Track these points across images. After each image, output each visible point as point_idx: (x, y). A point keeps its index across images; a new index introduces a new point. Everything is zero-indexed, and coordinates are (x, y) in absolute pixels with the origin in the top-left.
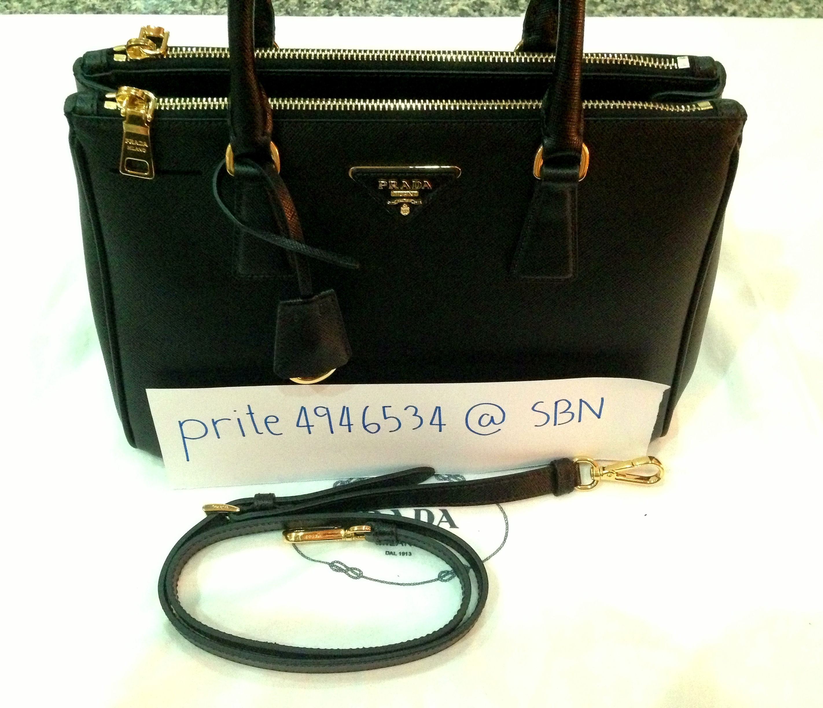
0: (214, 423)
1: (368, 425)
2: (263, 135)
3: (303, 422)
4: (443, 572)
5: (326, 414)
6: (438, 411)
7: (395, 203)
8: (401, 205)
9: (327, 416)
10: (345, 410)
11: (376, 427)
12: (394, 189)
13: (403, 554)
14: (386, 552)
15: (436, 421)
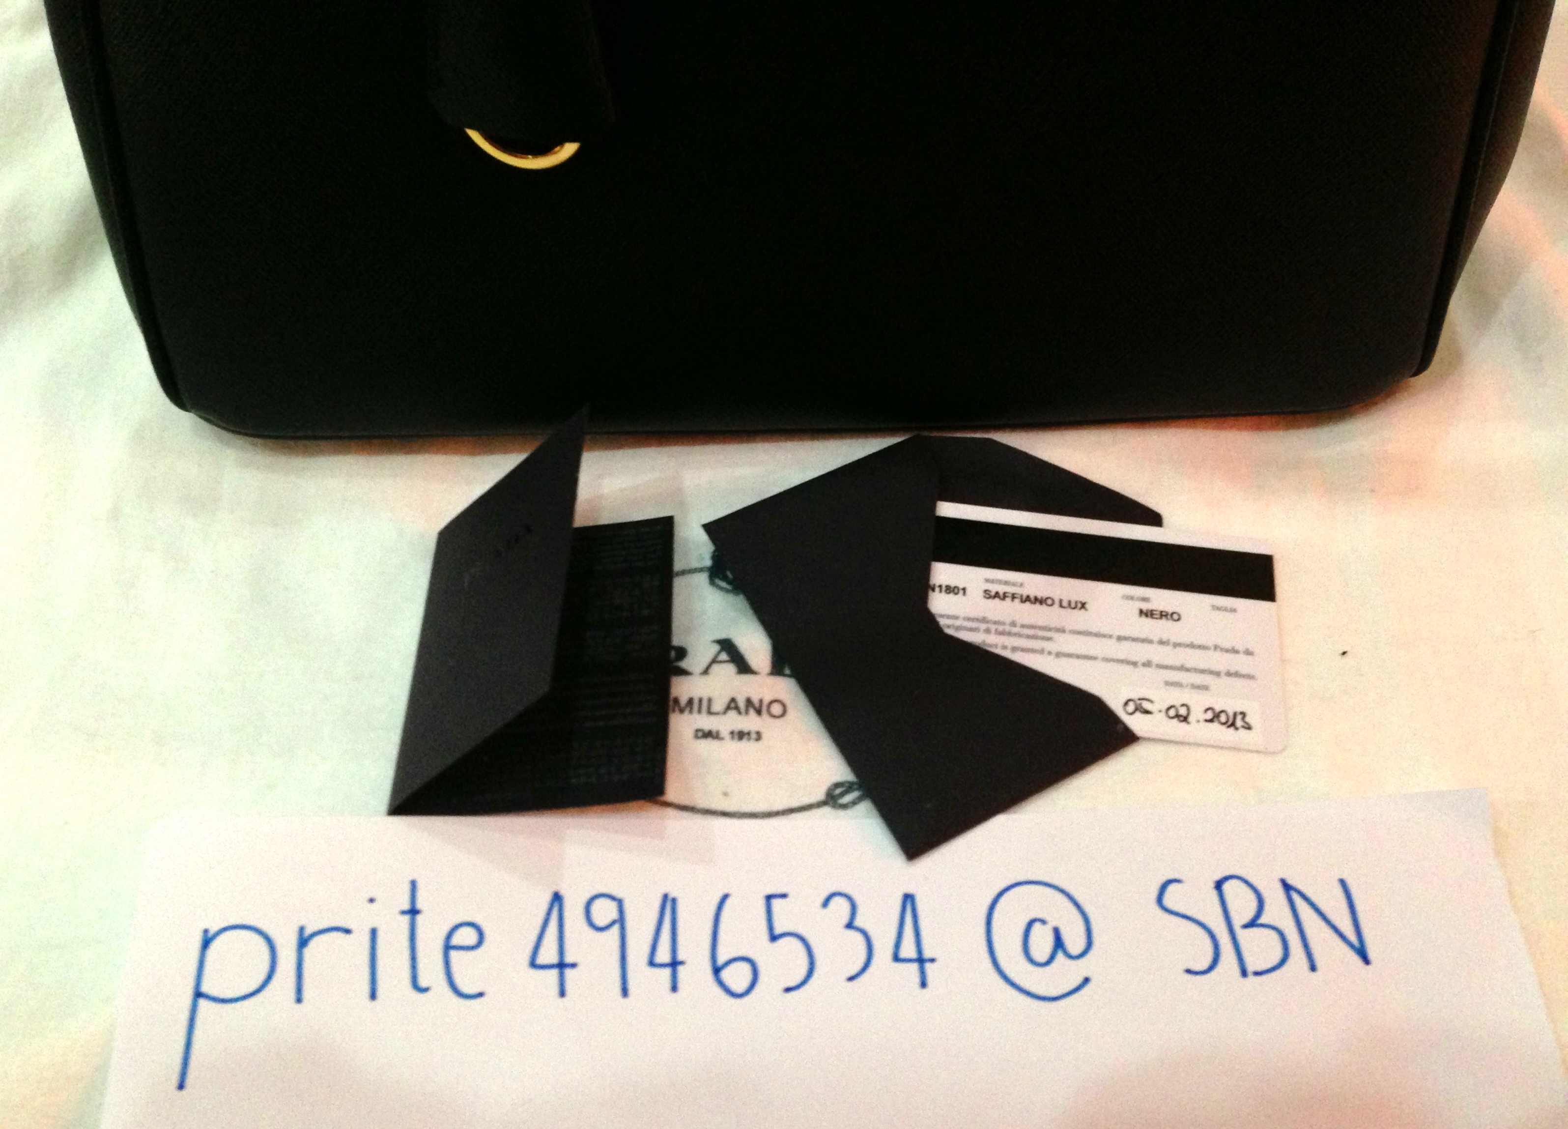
0: (303, 942)
1: (725, 966)
3: (548, 955)
5: (613, 923)
9: (616, 929)
10: (668, 903)
15: (908, 950)
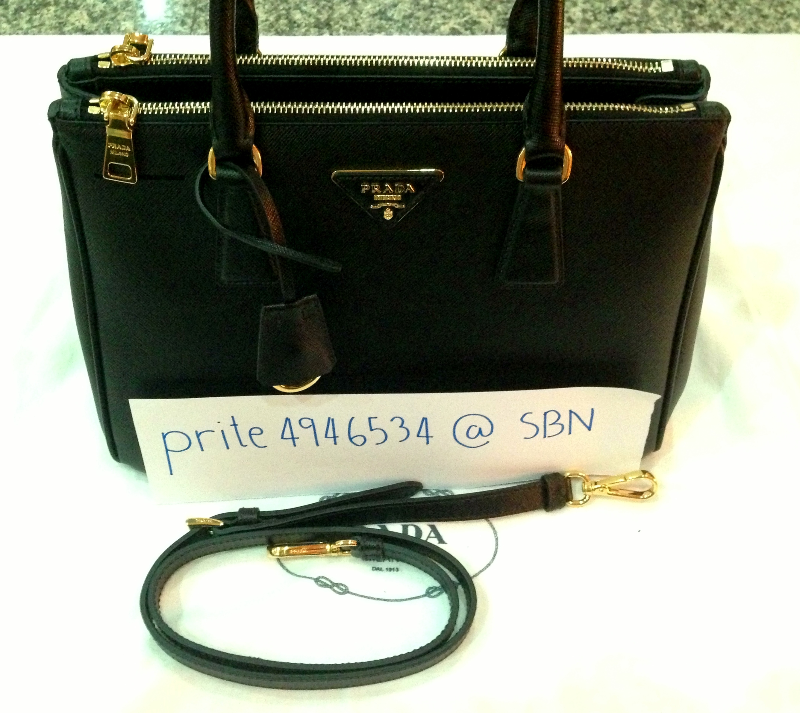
0: (198, 435)
1: (354, 437)
2: (245, 138)
3: (288, 434)
4: (430, 588)
5: (311, 426)
6: (424, 422)
7: (378, 207)
8: (384, 209)
9: (312, 427)
10: (331, 421)
11: (362, 440)
12: (377, 193)
13: (390, 570)
14: (373, 567)
15: (423, 433)
